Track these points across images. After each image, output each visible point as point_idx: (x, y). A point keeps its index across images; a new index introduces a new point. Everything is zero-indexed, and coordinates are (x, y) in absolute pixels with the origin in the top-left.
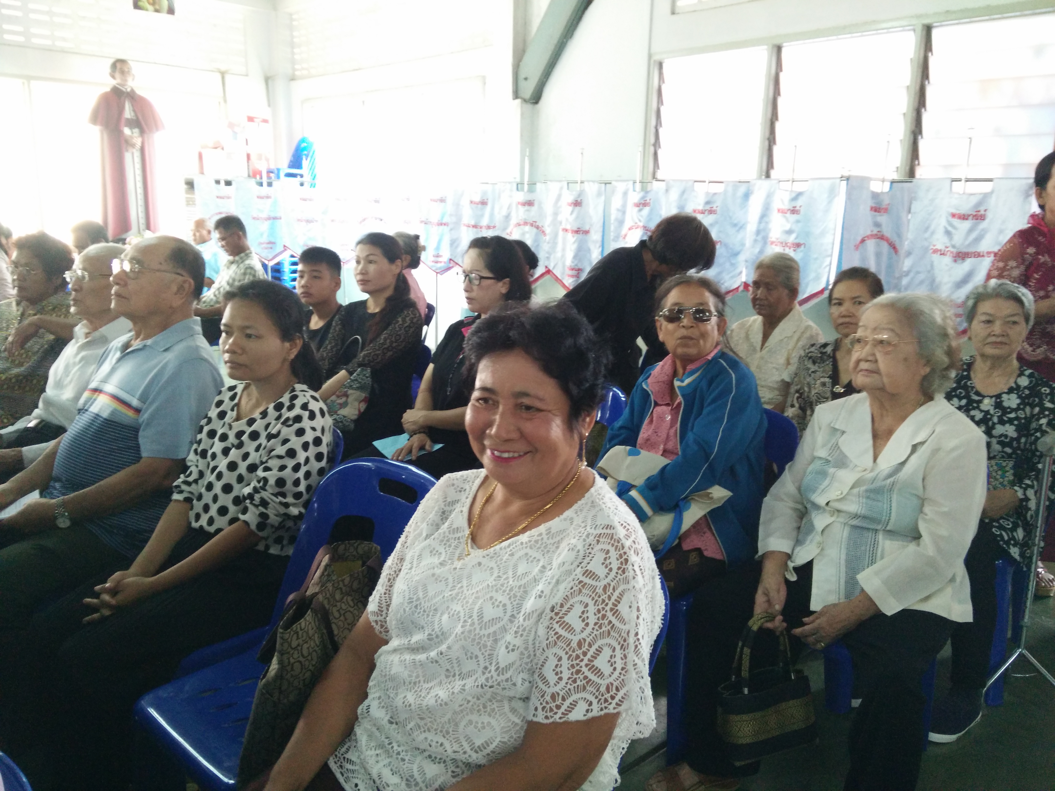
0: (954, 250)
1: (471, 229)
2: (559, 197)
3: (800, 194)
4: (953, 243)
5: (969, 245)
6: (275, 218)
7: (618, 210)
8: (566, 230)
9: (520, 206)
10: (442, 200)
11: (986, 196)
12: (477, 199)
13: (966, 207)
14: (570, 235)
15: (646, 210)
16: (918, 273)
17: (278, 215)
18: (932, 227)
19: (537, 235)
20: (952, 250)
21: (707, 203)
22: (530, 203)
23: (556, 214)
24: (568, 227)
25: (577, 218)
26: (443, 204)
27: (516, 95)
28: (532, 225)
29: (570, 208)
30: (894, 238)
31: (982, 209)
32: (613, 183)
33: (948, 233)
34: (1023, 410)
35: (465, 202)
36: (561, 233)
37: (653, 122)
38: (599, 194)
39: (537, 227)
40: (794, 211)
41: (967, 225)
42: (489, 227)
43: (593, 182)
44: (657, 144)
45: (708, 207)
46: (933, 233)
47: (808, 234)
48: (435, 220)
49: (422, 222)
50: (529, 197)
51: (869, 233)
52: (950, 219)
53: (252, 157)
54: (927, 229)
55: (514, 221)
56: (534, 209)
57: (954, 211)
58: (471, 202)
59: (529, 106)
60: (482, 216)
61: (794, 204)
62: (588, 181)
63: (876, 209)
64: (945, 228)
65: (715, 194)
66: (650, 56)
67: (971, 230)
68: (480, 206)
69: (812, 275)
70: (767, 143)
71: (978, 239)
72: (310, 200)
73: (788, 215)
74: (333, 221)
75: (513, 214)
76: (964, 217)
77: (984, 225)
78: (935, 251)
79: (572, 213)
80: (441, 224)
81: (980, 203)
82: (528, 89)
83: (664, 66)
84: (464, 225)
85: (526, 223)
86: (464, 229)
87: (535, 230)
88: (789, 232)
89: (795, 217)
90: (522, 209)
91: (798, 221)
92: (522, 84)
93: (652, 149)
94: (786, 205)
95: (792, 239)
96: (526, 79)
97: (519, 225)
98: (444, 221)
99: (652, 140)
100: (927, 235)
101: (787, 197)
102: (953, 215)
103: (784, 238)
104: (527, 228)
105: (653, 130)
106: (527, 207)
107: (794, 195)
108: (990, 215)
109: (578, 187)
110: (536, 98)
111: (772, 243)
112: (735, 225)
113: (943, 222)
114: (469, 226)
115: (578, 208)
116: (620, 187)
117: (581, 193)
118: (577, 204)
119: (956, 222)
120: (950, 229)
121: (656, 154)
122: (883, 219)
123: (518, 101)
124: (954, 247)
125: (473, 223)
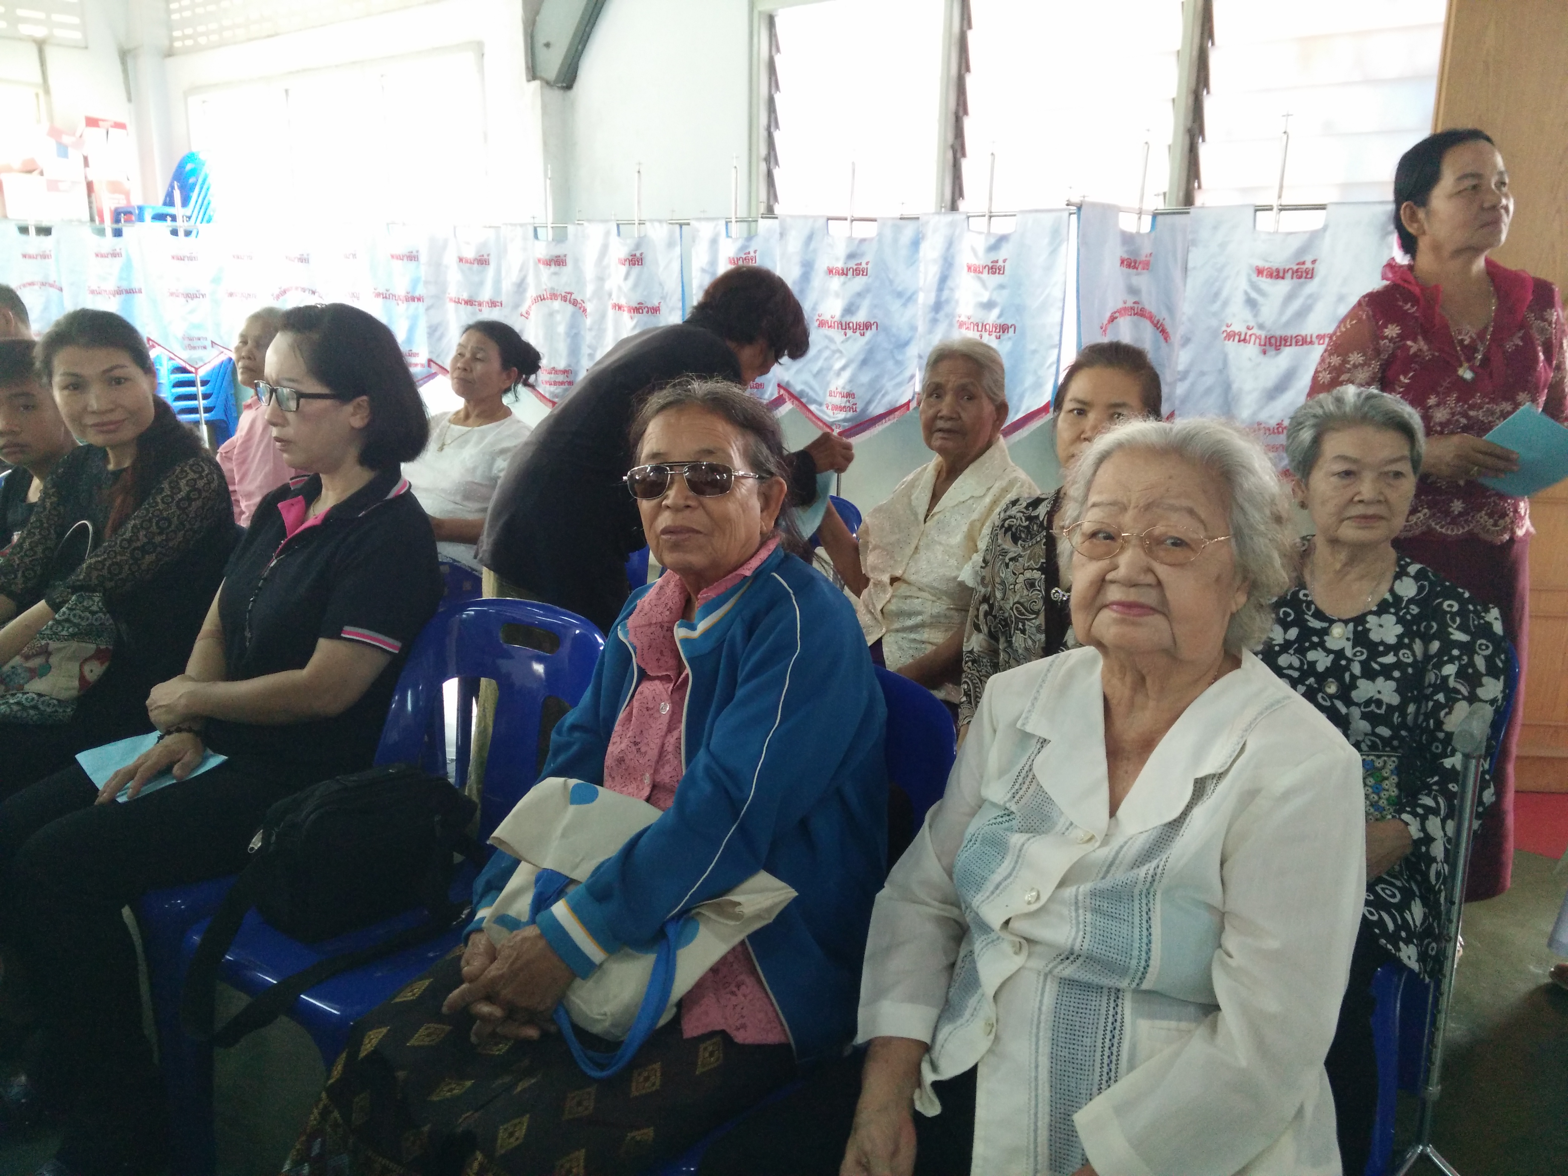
0: (1263, 334)
1: (463, 306)
2: (604, 250)
3: (1002, 239)
4: (1261, 320)
5: (1287, 324)
6: (130, 292)
7: (703, 271)
8: (620, 308)
9: (541, 266)
10: (412, 257)
11: (1314, 236)
12: (471, 254)
13: (1280, 258)
14: (626, 315)
16: (1202, 374)
17: (135, 285)
18: (1225, 294)
19: (573, 315)
20: (1258, 332)
21: (851, 256)
22: (558, 261)
23: (601, 279)
24: (623, 302)
25: (636, 286)
26: (413, 264)
27: (533, 73)
28: (564, 299)
29: (623, 269)
30: (1162, 315)
31: (1308, 259)
32: (692, 222)
33: (1251, 303)
34: (1410, 647)
35: (450, 259)
36: (611, 313)
37: (763, 120)
38: (670, 245)
39: (575, 303)
40: (994, 269)
41: (1283, 287)
42: (493, 304)
43: (660, 221)
44: (771, 157)
45: (852, 264)
46: (1225, 304)
47: (1020, 309)
48: (401, 291)
49: (378, 295)
50: (557, 251)
51: (1120, 305)
52: (1254, 277)
53: (96, 187)
54: (1216, 295)
55: (531, 292)
56: (567, 270)
57: (1261, 264)
58: (461, 260)
59: (557, 94)
60: (481, 283)
61: (993, 256)
62: (651, 221)
63: (1130, 263)
64: (1246, 293)
65: (863, 241)
66: (752, 5)
67: (1290, 297)
68: (476, 266)
69: (1029, 381)
70: (950, 155)
71: (1302, 314)
72: (191, 259)
73: (985, 275)
74: (231, 295)
75: (531, 280)
76: (1277, 274)
77: (1311, 287)
78: (1230, 336)
79: (626, 277)
80: (413, 299)
81: (1304, 249)
82: (553, 63)
83: (777, 20)
84: (451, 300)
85: (554, 296)
86: (451, 306)
87: (570, 308)
88: (989, 305)
89: (997, 279)
90: (545, 272)
91: (1001, 287)
92: (543, 54)
93: (763, 166)
94: (982, 259)
95: (992, 317)
96: (547, 45)
97: (542, 298)
98: (417, 294)
99: (763, 151)
100: (1216, 307)
101: (982, 244)
102: (1260, 272)
103: (979, 316)
104: (557, 304)
105: (763, 133)
106: (553, 268)
107: (992, 241)
108: (1321, 270)
109: (635, 231)
111: (961, 325)
112: (900, 295)
113: (1243, 284)
114: (458, 302)
115: (636, 269)
116: (705, 230)
117: (641, 242)
118: (635, 260)
119: (1265, 283)
120: (1254, 295)
121: (770, 175)
122: (1142, 280)
123: (537, 84)
124: (1261, 327)
125: (465, 296)
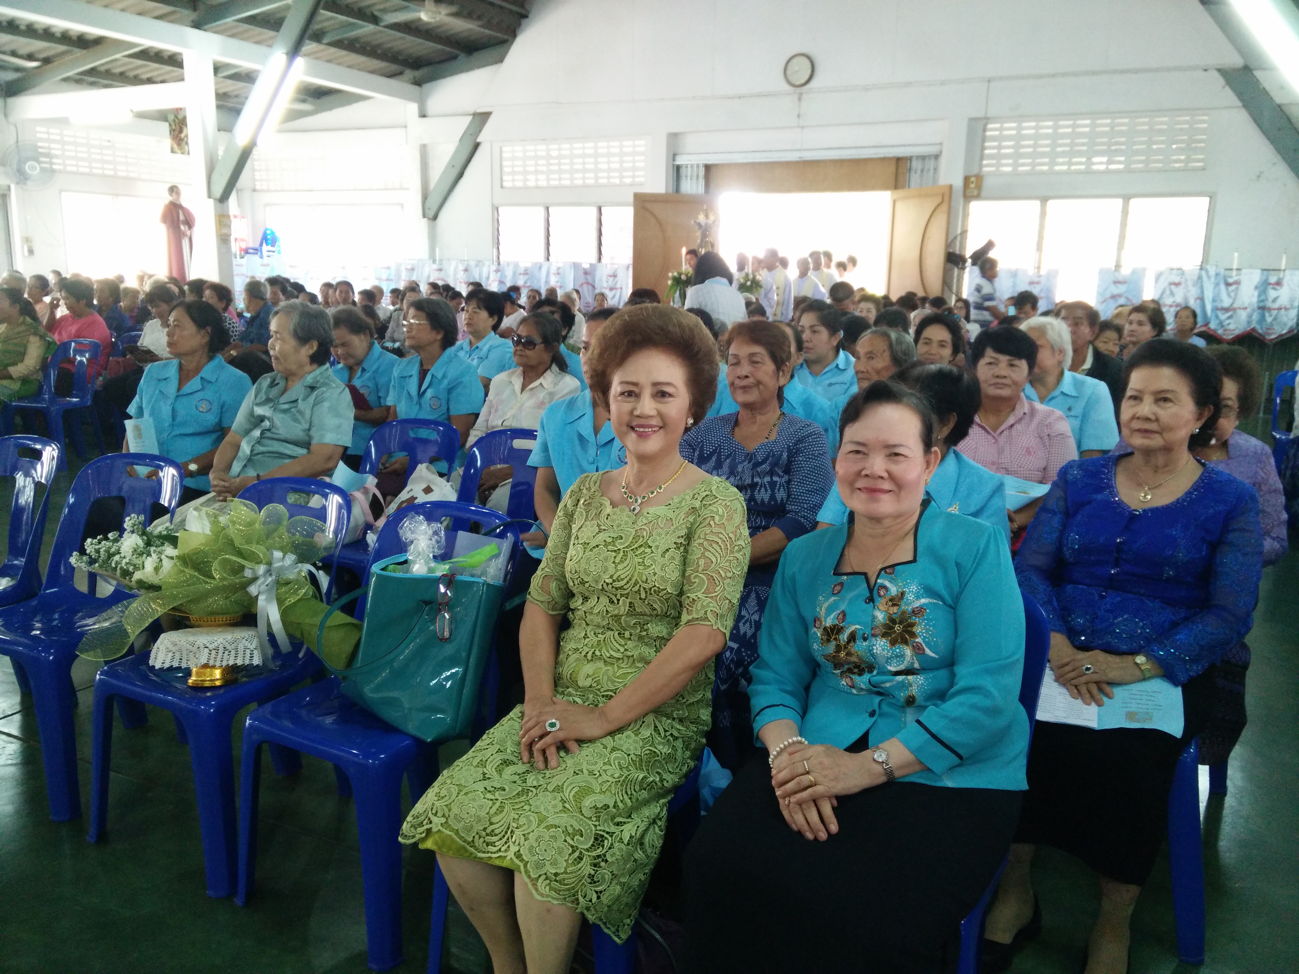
2: (456, 268)
3: (560, 267)
12: (409, 267)
14: (463, 284)
15: (499, 274)
21: (525, 271)
22: (440, 270)
26: (389, 270)
27: (424, 215)
32: (483, 261)
35: (403, 268)
44: (498, 243)
53: (238, 240)
56: (443, 272)
59: (431, 222)
60: (412, 276)
63: (585, 273)
65: (528, 267)
66: (493, 205)
70: (546, 246)
73: (556, 275)
79: (464, 274)
82: (431, 214)
88: (557, 280)
89: (558, 276)
92: (427, 211)
93: (496, 245)
94: (556, 271)
95: (558, 283)
96: (429, 209)
98: (390, 278)
99: (496, 242)
101: (555, 268)
105: (496, 237)
106: (439, 272)
107: (558, 267)
109: (466, 263)
110: (435, 217)
114: (405, 281)
115: (466, 272)
116: (487, 263)
117: (467, 266)
118: (466, 270)
121: (498, 247)
122: (587, 278)
123: (426, 219)
125: (407, 279)
